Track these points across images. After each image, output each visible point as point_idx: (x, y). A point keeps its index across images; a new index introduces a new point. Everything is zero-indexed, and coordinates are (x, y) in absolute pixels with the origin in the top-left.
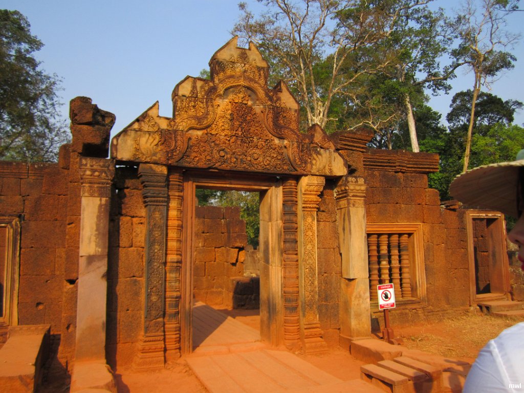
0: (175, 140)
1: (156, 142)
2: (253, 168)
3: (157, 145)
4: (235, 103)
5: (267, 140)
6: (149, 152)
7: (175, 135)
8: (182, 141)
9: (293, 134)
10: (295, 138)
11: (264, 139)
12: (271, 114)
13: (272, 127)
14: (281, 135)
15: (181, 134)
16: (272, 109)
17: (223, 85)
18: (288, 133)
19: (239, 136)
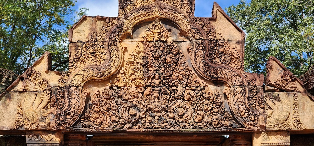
0: (69, 99)
1: (44, 104)
2: (178, 128)
3: (45, 107)
4: (150, 42)
5: (197, 87)
6: (35, 117)
7: (68, 92)
8: (78, 99)
9: (235, 75)
10: (238, 80)
11: (193, 86)
12: (201, 51)
13: (203, 69)
14: (217, 78)
15: (76, 90)
16: (202, 44)
17: (131, 21)
18: (227, 75)
19: (156, 85)
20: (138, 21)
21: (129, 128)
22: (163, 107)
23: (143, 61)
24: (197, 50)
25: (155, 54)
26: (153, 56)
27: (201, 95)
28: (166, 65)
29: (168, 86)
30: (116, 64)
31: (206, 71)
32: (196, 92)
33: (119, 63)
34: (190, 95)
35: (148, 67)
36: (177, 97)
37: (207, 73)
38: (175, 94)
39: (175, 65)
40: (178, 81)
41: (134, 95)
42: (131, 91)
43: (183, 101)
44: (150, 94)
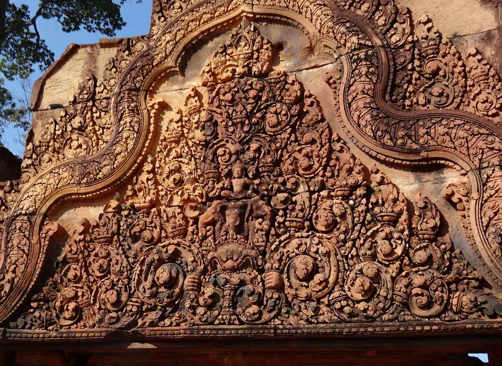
5: (355, 187)
8: (26, 249)
9: (480, 133)
10: (492, 149)
11: (341, 186)
12: (363, 79)
13: (372, 129)
14: (417, 152)
15: (25, 225)
16: (366, 59)
17: (176, 36)
18: (453, 136)
19: (233, 195)
20: (196, 33)
21: (152, 324)
22: (248, 255)
23: (203, 133)
24: (353, 80)
25: (234, 111)
26: (229, 117)
27: (367, 211)
28: (264, 135)
29: (266, 193)
30: (130, 147)
31: (379, 133)
32: (351, 202)
33: (140, 145)
34: (333, 213)
35: (216, 146)
36: (293, 221)
37: (385, 139)
38: (288, 216)
39: (289, 131)
40: (297, 177)
41: (172, 228)
42: (165, 218)
43: (310, 233)
44: (218, 221)
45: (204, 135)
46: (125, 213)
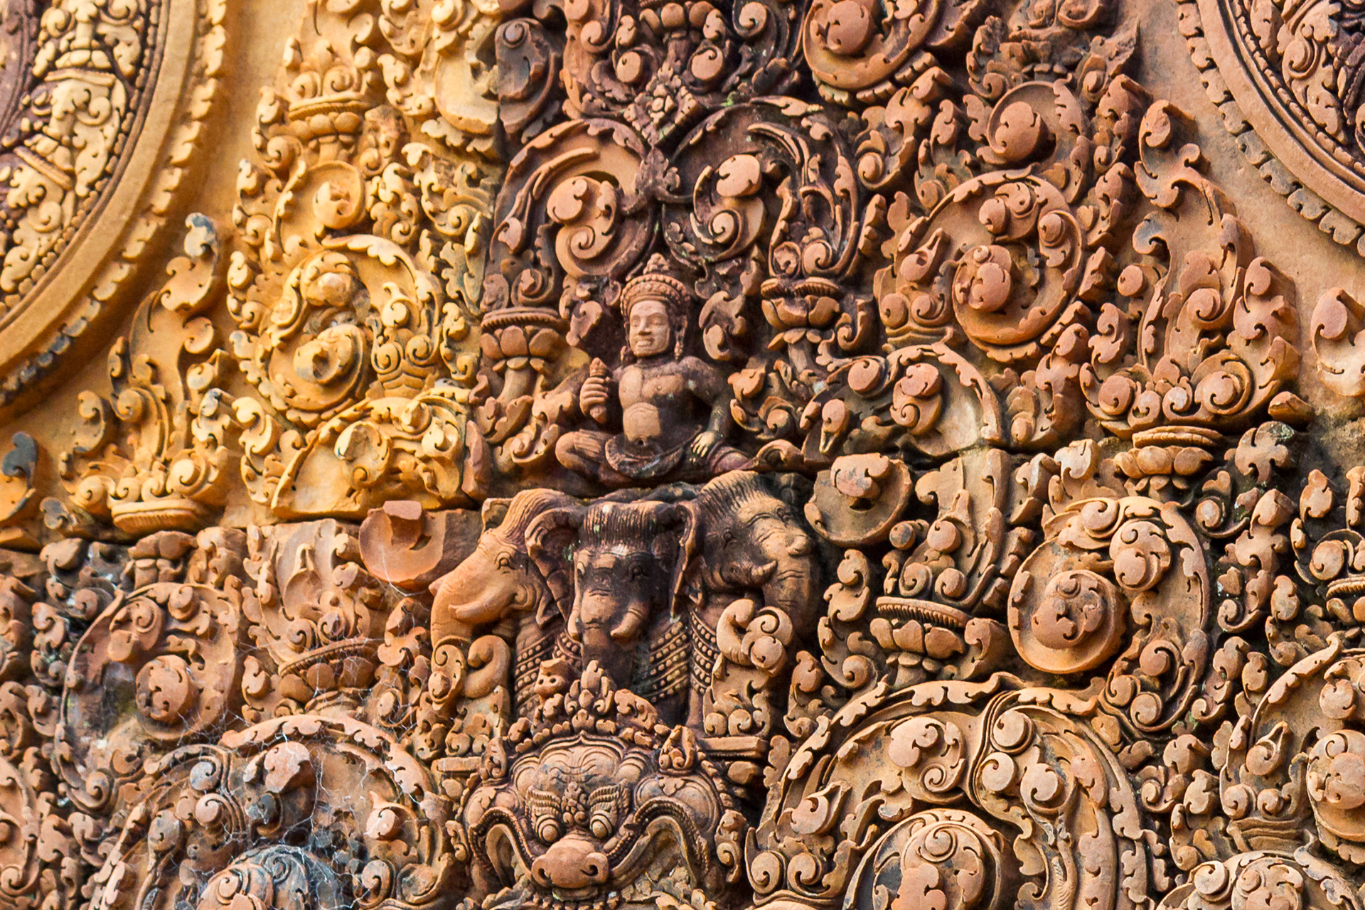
5: (1233, 426)
11: (1161, 420)
13: (1333, 88)
19: (615, 459)
22: (662, 810)
23: (483, 84)
27: (1284, 561)
28: (795, 107)
29: (784, 447)
30: (90, 165)
32: (1208, 512)
33: (144, 156)
34: (1109, 574)
35: (544, 168)
36: (904, 616)
38: (888, 585)
39: (924, 84)
40: (949, 356)
41: (300, 648)
42: (264, 589)
43: (989, 686)
44: (532, 611)
45: (490, 96)
46: (59, 552)
